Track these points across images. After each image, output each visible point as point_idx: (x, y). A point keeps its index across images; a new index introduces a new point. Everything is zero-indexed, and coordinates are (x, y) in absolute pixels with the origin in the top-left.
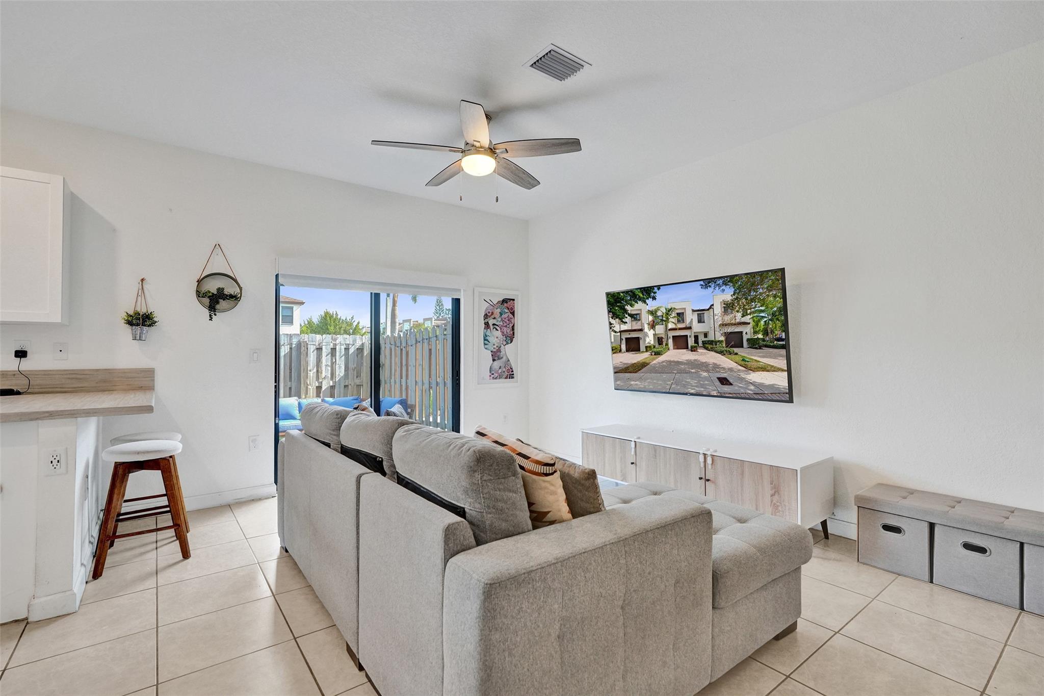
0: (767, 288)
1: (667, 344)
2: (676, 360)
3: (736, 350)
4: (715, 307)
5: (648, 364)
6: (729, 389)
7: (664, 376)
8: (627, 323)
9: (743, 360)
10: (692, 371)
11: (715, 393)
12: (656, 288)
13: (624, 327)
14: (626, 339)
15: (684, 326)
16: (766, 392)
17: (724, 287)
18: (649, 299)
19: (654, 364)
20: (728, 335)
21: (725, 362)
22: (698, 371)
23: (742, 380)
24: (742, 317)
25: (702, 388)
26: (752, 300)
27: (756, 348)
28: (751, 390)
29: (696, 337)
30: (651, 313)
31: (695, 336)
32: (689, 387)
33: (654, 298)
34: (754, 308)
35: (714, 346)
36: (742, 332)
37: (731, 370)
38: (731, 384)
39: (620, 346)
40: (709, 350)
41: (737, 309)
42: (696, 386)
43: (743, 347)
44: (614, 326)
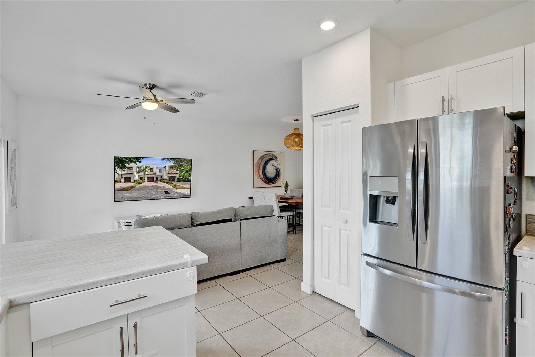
0: (186, 163)
1: (144, 180)
2: (148, 185)
3: (172, 182)
4: (166, 167)
5: (134, 187)
6: (168, 196)
7: (142, 191)
8: (125, 171)
9: (175, 185)
10: (154, 189)
11: (162, 197)
12: (141, 159)
13: (123, 172)
14: (124, 177)
15: (153, 173)
16: (181, 195)
17: (170, 161)
18: (138, 162)
19: (137, 187)
20: (170, 177)
21: (168, 186)
22: (157, 189)
23: (173, 192)
24: (176, 171)
26: (180, 166)
27: (180, 182)
28: (176, 195)
29: (157, 178)
30: (138, 167)
31: (157, 177)
33: (140, 162)
34: (180, 169)
35: (164, 181)
36: (175, 176)
37: (170, 189)
38: (169, 193)
39: (121, 180)
40: (162, 182)
41: (174, 168)
42: (155, 195)
43: (175, 181)
44: (119, 172)
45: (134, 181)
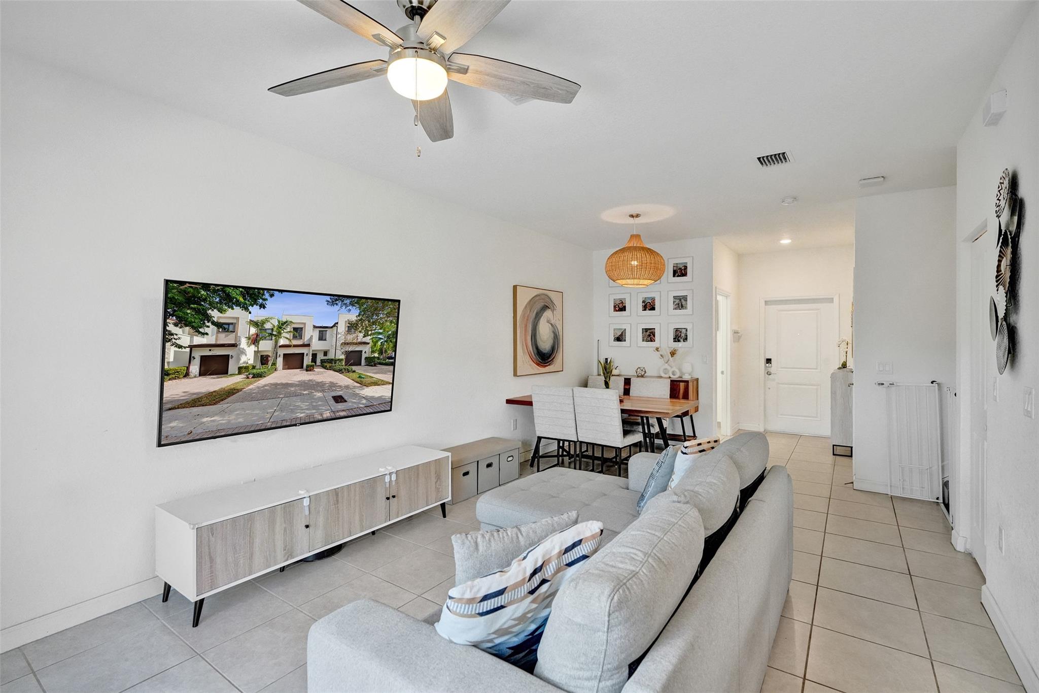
0: (385, 314)
1: (274, 364)
2: (284, 382)
3: (354, 368)
4: (339, 326)
5: (238, 391)
6: (343, 407)
7: (265, 403)
8: (207, 334)
9: (359, 377)
10: (305, 392)
11: (327, 414)
12: (267, 295)
13: (198, 340)
15: (302, 343)
16: (375, 404)
17: (350, 307)
18: (255, 306)
19: (250, 389)
20: (349, 354)
21: (343, 380)
22: (312, 392)
23: (356, 395)
24: (364, 337)
25: (314, 410)
26: (374, 323)
27: (372, 366)
28: (363, 404)
29: (314, 356)
30: (255, 324)
31: (313, 354)
32: (299, 411)
33: (262, 306)
34: (374, 330)
35: (333, 365)
36: (361, 351)
37: (347, 387)
38: (346, 401)
39: (188, 368)
40: (327, 369)
42: (307, 409)
43: (360, 365)
44: (179, 338)
45: (240, 368)
